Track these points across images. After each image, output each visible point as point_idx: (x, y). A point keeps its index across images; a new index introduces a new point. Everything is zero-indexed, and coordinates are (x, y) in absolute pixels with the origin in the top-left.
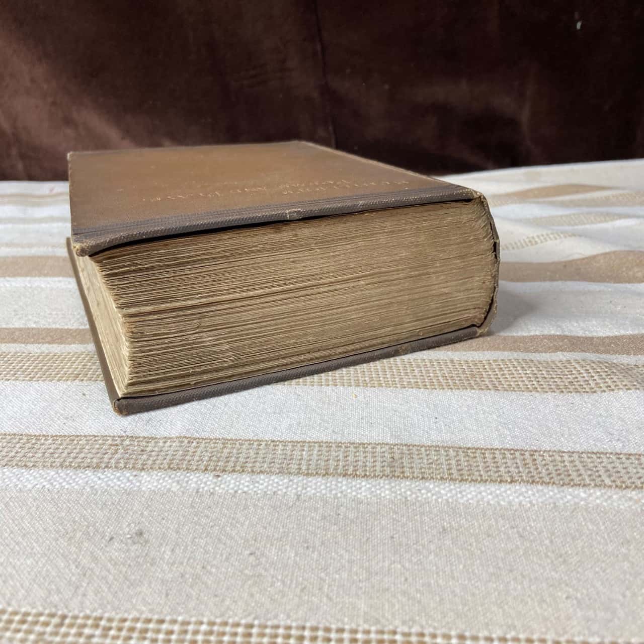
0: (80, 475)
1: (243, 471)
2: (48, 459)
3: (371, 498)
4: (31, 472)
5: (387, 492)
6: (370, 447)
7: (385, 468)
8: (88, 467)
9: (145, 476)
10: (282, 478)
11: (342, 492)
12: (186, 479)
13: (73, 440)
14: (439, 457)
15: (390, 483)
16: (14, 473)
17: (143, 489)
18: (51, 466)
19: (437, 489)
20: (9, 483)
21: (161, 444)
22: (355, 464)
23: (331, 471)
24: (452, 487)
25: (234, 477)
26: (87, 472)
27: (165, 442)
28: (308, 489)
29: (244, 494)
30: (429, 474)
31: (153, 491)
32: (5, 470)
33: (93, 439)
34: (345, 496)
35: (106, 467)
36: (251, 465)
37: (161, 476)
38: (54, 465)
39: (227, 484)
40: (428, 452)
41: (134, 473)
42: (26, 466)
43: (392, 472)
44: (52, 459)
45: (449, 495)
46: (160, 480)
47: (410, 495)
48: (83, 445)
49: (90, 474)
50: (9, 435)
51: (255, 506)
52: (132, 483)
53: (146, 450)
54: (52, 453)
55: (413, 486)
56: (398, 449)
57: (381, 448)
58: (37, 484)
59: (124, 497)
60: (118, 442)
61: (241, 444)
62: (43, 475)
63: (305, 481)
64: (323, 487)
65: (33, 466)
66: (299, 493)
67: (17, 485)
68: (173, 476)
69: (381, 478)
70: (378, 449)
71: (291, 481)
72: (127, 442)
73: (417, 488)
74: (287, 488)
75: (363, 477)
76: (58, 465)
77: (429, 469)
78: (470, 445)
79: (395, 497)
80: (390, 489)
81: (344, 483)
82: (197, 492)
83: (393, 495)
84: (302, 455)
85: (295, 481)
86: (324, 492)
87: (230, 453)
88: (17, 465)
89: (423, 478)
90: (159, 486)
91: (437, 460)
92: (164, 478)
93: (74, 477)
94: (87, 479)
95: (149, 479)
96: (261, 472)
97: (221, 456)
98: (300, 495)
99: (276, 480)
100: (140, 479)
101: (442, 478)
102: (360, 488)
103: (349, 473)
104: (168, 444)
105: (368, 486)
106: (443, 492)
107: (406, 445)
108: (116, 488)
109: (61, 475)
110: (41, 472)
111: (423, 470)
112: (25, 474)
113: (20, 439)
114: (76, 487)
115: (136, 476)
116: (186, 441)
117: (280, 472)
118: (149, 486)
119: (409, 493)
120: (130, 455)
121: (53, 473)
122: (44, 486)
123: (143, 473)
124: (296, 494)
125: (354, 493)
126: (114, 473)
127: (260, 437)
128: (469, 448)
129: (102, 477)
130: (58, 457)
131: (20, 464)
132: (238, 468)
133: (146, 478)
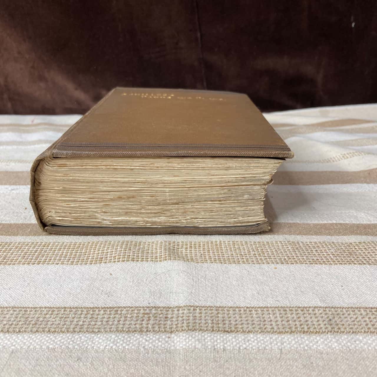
0: (132, 337)
1: (237, 331)
2: (106, 326)
3: (327, 349)
4: (99, 336)
5: (336, 344)
6: (311, 310)
7: (327, 326)
8: (135, 331)
9: (175, 338)
10: (264, 336)
11: (307, 346)
12: (203, 338)
13: (118, 311)
14: (356, 316)
15: (335, 338)
16: (88, 337)
17: (178, 348)
18: (110, 331)
19: (365, 340)
20: (86, 345)
21: (176, 312)
22: (307, 323)
23: (294, 330)
24: (374, 338)
25: (234, 336)
26: (136, 335)
27: (178, 310)
28: (285, 344)
29: (245, 350)
30: (356, 329)
31: (185, 348)
32: (81, 335)
33: (131, 310)
34: (310, 348)
35: (147, 331)
36: (241, 326)
37: (186, 336)
38: (112, 330)
39: (231, 341)
40: (348, 313)
41: (167, 335)
42: (93, 331)
43: (332, 328)
44: (109, 326)
45: (374, 344)
46: (186, 339)
47: (351, 346)
48: (125, 314)
49: (138, 337)
50: (73, 308)
51: (256, 359)
52: (169, 344)
53: (168, 317)
54: (107, 322)
55: (349, 338)
56: (329, 311)
57: (318, 310)
58: (106, 346)
59: (168, 355)
60: (148, 311)
61: (228, 311)
62: (108, 338)
63: (280, 338)
64: (293, 342)
65: (99, 331)
66: (280, 348)
67: (93, 347)
68: (193, 336)
69: (327, 333)
70: (316, 310)
71: (271, 338)
72: (154, 311)
73: (353, 340)
74: (271, 343)
75: (316, 333)
76: (115, 330)
77: (355, 325)
78: (371, 306)
79: (342, 348)
80: (336, 342)
81: (306, 338)
82: (215, 349)
83: (340, 346)
84: (270, 317)
85: (274, 338)
86: (295, 346)
87: (223, 317)
88: (87, 331)
89: (353, 332)
90: (187, 345)
91: (356, 318)
92: (188, 337)
93: (129, 339)
94: (137, 341)
95: (178, 339)
96: (249, 332)
97: (218, 320)
98: (281, 350)
99: (261, 338)
100: (173, 339)
101: (365, 332)
102: (317, 342)
103: (305, 330)
104: (181, 312)
105: (322, 340)
106: (369, 342)
107: (332, 307)
108: (159, 347)
109: (120, 337)
110: (105, 335)
111: (351, 326)
112: (95, 337)
113: (82, 311)
114: (133, 347)
115: (169, 337)
116: (192, 309)
117: (262, 332)
118: (181, 345)
119: (349, 344)
120: (159, 321)
121: (113, 336)
122: (112, 347)
123: (173, 335)
124: (278, 348)
125: (315, 346)
126: (154, 336)
127: (238, 304)
128: (372, 308)
129: (148, 339)
130: (113, 324)
131: (89, 330)
132: (233, 329)
133: (176, 339)
